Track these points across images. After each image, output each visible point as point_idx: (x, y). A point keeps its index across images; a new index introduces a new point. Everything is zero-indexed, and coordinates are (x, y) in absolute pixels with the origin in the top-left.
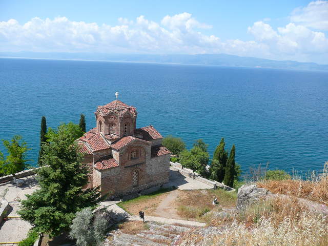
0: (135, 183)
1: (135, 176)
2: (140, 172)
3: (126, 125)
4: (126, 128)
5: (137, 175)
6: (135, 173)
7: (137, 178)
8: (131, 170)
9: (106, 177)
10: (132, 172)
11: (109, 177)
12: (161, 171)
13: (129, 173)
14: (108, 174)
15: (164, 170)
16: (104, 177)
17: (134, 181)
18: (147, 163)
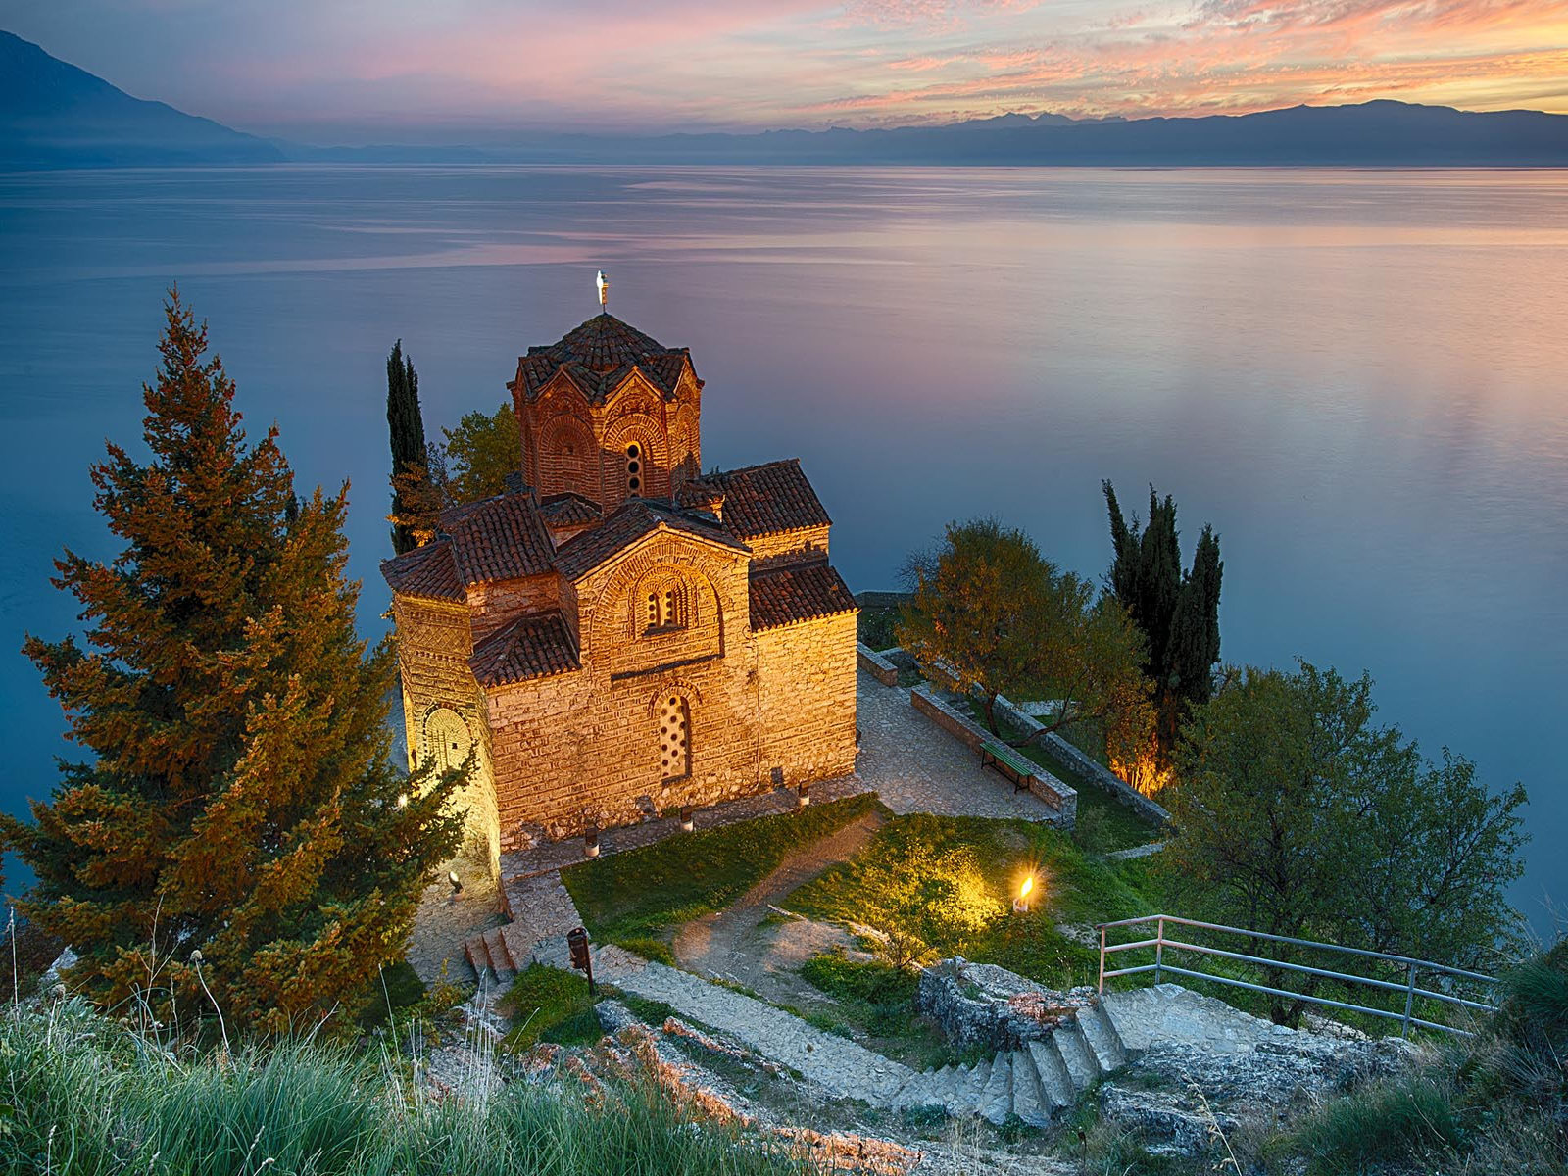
0: (673, 761)
1: (674, 728)
2: (693, 704)
5: (681, 719)
6: (673, 710)
7: (682, 734)
8: (646, 690)
9: (516, 724)
10: (652, 702)
11: (535, 725)
12: (811, 706)
13: (638, 708)
14: (527, 711)
15: (826, 703)
16: (505, 722)
17: (667, 755)
18: (727, 661)
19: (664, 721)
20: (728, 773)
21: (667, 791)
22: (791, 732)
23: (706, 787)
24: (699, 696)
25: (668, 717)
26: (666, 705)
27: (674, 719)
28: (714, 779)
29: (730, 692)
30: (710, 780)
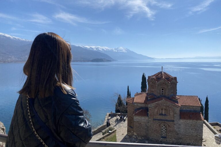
0: (163, 134)
1: (164, 129)
2: (168, 127)
3: (163, 89)
4: (163, 92)
5: (165, 128)
6: (164, 127)
7: (165, 131)
8: (159, 122)
9: (137, 121)
10: (160, 124)
11: (140, 122)
12: (192, 134)
13: (158, 125)
14: (139, 120)
15: (196, 134)
16: (136, 121)
17: (163, 133)
18: (175, 122)
19: (163, 128)
20: (174, 139)
21: (162, 138)
22: (187, 137)
23: (169, 140)
24: (169, 126)
25: (163, 127)
26: (163, 125)
27: (164, 128)
28: (171, 139)
29: (175, 127)
30: (170, 139)
